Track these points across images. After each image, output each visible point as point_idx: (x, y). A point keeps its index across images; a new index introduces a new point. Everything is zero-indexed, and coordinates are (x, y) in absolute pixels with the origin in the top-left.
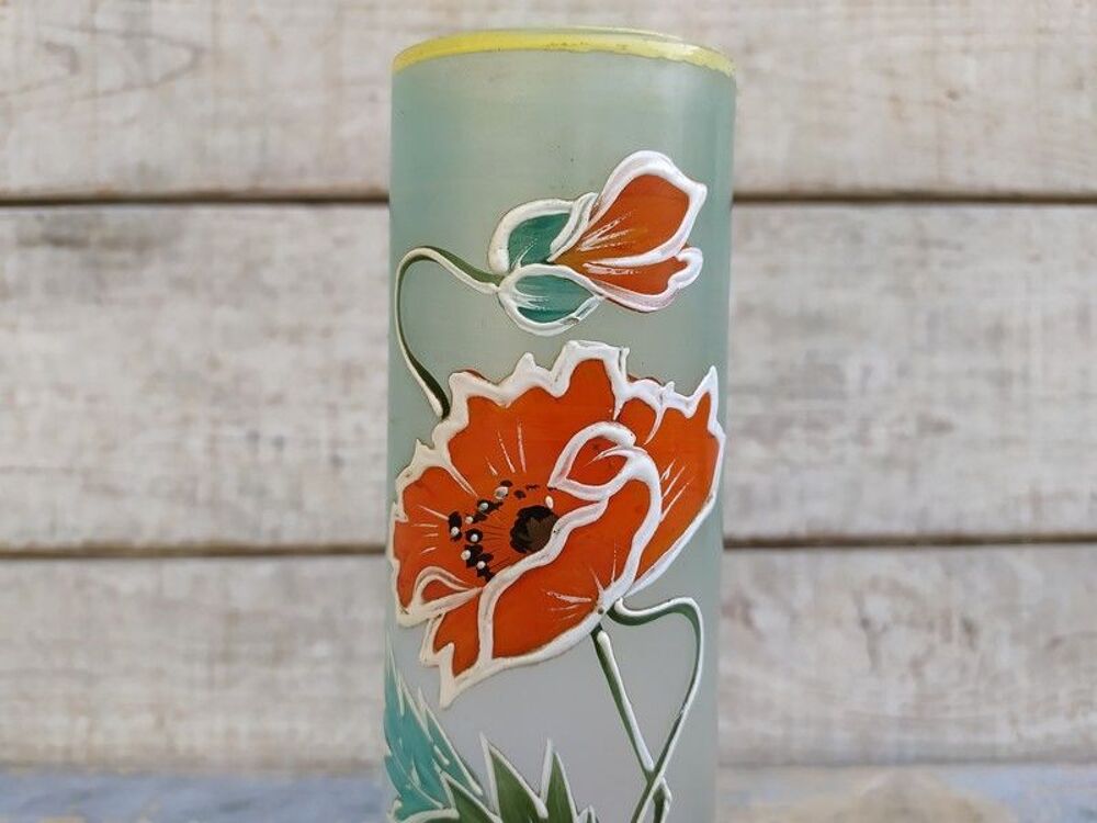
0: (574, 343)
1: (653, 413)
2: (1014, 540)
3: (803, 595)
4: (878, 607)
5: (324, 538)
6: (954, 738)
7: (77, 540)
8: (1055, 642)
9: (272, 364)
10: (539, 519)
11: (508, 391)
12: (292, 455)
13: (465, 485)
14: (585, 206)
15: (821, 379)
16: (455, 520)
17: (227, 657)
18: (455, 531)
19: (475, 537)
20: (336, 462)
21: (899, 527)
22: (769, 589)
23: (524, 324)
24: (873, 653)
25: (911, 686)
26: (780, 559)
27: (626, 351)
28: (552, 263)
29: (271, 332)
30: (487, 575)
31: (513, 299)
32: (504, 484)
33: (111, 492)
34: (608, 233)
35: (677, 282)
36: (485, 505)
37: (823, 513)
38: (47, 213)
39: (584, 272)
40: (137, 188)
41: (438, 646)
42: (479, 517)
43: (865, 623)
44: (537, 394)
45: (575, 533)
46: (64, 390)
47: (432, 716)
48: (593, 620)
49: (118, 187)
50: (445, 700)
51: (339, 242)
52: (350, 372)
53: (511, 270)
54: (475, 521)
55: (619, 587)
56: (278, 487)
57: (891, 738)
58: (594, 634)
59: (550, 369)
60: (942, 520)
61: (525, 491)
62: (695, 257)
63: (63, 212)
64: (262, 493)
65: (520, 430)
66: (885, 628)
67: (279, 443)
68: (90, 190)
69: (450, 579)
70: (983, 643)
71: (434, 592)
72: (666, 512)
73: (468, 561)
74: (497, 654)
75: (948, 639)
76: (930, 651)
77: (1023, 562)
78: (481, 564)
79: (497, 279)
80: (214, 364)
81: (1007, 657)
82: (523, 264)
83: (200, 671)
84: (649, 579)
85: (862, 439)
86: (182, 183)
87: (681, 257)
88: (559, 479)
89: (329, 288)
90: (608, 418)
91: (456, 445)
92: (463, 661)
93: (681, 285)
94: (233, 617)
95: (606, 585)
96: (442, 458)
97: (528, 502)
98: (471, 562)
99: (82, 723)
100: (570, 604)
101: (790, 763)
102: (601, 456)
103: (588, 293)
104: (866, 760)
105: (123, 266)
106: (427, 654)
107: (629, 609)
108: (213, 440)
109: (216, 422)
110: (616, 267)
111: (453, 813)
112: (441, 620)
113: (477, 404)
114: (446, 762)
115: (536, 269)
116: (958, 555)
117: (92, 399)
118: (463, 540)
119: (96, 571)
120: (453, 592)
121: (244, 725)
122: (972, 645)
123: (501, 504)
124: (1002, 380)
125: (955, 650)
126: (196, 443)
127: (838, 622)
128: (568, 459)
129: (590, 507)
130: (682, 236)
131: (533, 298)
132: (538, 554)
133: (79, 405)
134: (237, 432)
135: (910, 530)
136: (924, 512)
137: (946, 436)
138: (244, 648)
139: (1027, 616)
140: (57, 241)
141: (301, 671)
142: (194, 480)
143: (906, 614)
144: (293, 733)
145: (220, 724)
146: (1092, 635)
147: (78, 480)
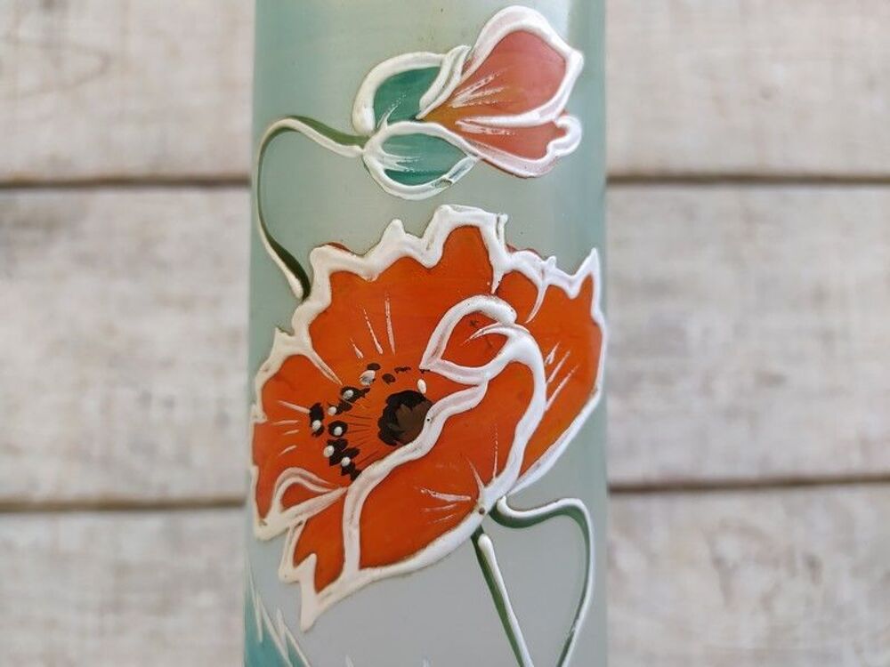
0: (447, 207)
1: (535, 289)
3: (660, 537)
4: (730, 547)
10: (410, 406)
11: (376, 262)
12: (181, 413)
13: (327, 371)
14: (456, 61)
15: (667, 340)
16: (317, 412)
18: (317, 424)
19: (338, 430)
20: (223, 419)
21: (743, 470)
22: (628, 532)
23: (391, 187)
24: (727, 591)
25: (763, 619)
27: (504, 218)
28: (421, 121)
29: (166, 302)
30: (352, 473)
31: (378, 160)
32: (370, 367)
33: (13, 450)
34: (482, 88)
35: (556, 149)
36: (350, 393)
39: (457, 130)
40: (47, 173)
41: (298, 559)
42: (343, 407)
43: (718, 562)
44: (407, 264)
45: (452, 421)
47: (293, 641)
48: (472, 521)
49: (34, 174)
50: (307, 620)
53: (377, 129)
54: (338, 413)
55: (502, 482)
58: (475, 538)
59: (421, 237)
60: (783, 465)
61: (394, 374)
62: (573, 125)
64: (153, 448)
65: (388, 306)
66: (737, 566)
67: (170, 403)
69: (311, 481)
70: (825, 578)
71: (295, 496)
72: (551, 400)
73: (331, 457)
74: (364, 564)
75: (793, 573)
76: (778, 586)
78: (346, 461)
79: (362, 140)
82: (390, 122)
83: (91, 620)
84: (534, 475)
85: (706, 390)
87: (561, 122)
88: (432, 360)
89: (218, 262)
90: (486, 291)
91: (318, 329)
92: (327, 574)
93: (560, 152)
95: (487, 482)
96: (302, 343)
97: (397, 388)
98: (335, 459)
100: (445, 503)
102: (478, 333)
103: (461, 153)
106: (286, 569)
107: (513, 509)
109: (111, 384)
110: (491, 126)
112: (300, 529)
113: (340, 279)
115: (404, 127)
118: (326, 434)
120: (316, 494)
122: (816, 580)
123: (367, 390)
124: (827, 337)
125: (800, 585)
127: (693, 563)
128: (442, 337)
129: (468, 391)
130: (560, 99)
131: (401, 159)
132: (409, 446)
134: (131, 393)
135: (753, 473)
136: (765, 458)
137: (780, 387)
138: (133, 598)
139: (863, 550)
141: (186, 620)
142: (90, 438)
143: (753, 553)
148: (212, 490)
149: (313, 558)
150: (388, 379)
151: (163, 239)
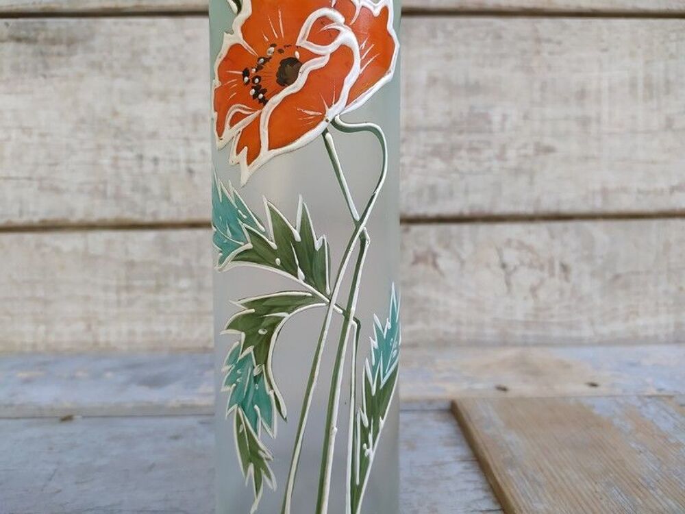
2: (592, 217)
3: (467, 250)
4: (511, 256)
5: (184, 218)
6: (556, 332)
7: (36, 219)
8: (617, 277)
9: (150, 113)
10: (292, 65)
12: (163, 168)
13: (251, 50)
15: (477, 122)
16: (246, 73)
17: (128, 288)
18: (246, 79)
19: (257, 80)
20: (190, 172)
21: (523, 209)
22: (448, 247)
24: (508, 284)
25: (531, 303)
26: (454, 228)
29: (149, 95)
30: (264, 102)
32: (271, 46)
33: (57, 190)
36: (262, 60)
37: (479, 201)
38: (11, 21)
41: (238, 152)
42: (259, 68)
43: (504, 266)
45: (312, 73)
46: (25, 130)
47: (237, 194)
48: (323, 125)
49: (55, 7)
50: (244, 180)
51: (188, 39)
52: (196, 118)
54: (257, 71)
55: (337, 107)
56: (156, 188)
57: (519, 332)
58: (324, 134)
60: (548, 205)
61: (283, 49)
63: (21, 20)
64: (146, 190)
65: (280, 13)
66: (516, 269)
67: (156, 160)
68: (37, 8)
69: (244, 109)
70: (573, 277)
71: (237, 118)
72: (363, 69)
73: (253, 95)
74: (270, 148)
75: (552, 275)
76: (542, 282)
77: (597, 229)
78: (261, 96)
80: (115, 114)
81: (588, 286)
83: (112, 296)
84: (354, 106)
85: (501, 157)
88: (302, 41)
89: (183, 67)
90: (329, 6)
91: (246, 27)
92: (251, 157)
94: (131, 264)
95: (330, 106)
96: (237, 37)
97: (285, 56)
98: (255, 96)
99: (42, 328)
100: (310, 116)
101: (461, 345)
102: (325, 28)
104: (504, 342)
105: (59, 55)
106: (234, 157)
107: (344, 122)
108: (116, 159)
109: (116, 148)
111: (250, 246)
112: (239, 135)
114: (245, 217)
116: (558, 225)
117: (42, 135)
118: (251, 83)
119: (47, 238)
120: (247, 116)
121: (139, 328)
122: (567, 279)
123: (270, 58)
124: (584, 122)
125: (556, 281)
126: (106, 162)
127: (488, 266)
128: (307, 28)
129: (320, 58)
132: (291, 86)
133: (35, 139)
134: (130, 155)
135: (530, 210)
136: (538, 201)
137: (551, 155)
138: (137, 283)
139: (599, 262)
140: (19, 40)
141: (172, 296)
142: (105, 183)
143: (527, 260)
144: (169, 332)
145: (125, 328)
146: (638, 273)
147: (36, 184)
149: (246, 148)
150: (280, 51)
151: (145, 51)
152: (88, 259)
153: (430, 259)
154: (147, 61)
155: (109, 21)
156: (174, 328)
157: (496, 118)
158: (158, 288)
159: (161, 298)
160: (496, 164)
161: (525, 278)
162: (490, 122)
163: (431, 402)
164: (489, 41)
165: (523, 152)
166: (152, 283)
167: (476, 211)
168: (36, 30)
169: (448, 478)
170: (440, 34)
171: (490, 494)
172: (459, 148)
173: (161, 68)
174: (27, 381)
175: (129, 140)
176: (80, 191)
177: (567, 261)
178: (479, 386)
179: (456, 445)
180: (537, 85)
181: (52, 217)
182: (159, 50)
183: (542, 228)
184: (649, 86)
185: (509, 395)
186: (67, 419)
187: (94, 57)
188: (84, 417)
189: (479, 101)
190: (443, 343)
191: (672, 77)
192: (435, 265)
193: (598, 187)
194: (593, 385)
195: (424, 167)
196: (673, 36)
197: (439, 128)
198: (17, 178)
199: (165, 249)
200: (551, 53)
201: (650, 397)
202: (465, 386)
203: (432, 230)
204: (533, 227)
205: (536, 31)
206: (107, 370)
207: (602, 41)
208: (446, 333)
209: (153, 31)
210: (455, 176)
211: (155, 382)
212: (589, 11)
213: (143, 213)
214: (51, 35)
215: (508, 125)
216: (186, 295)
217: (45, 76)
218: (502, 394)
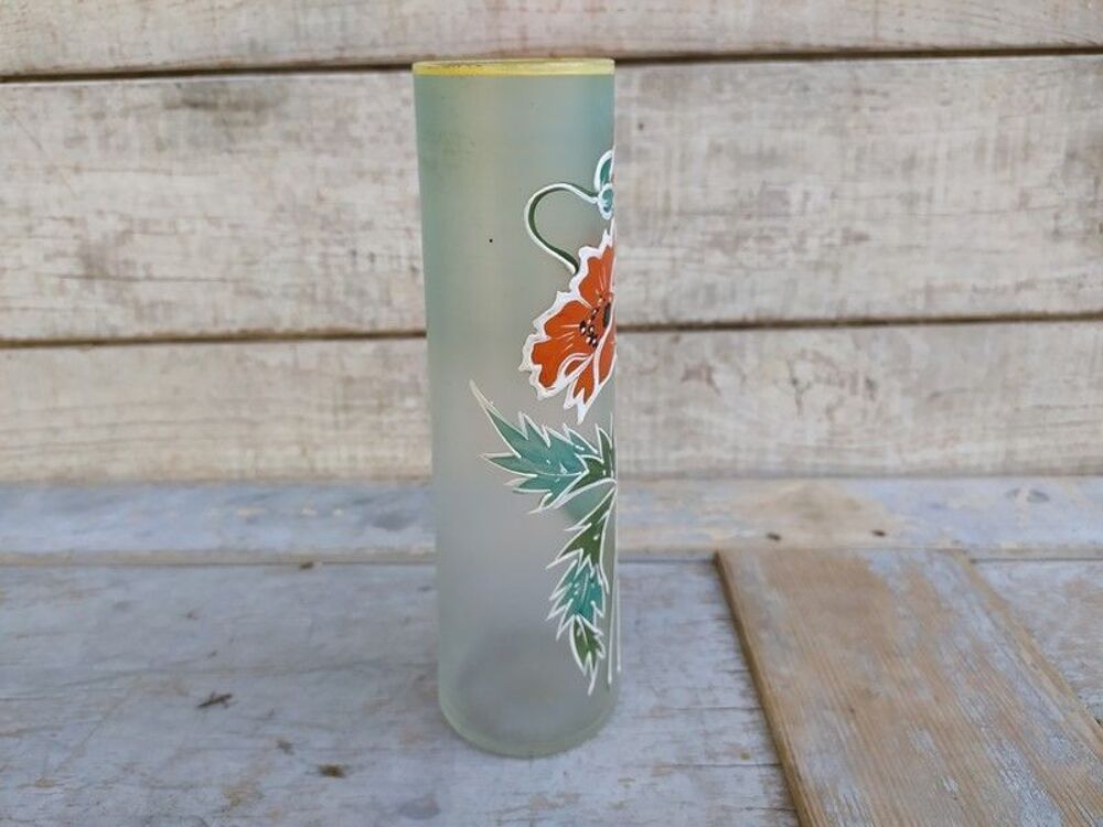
2: (911, 322)
3: (751, 360)
4: (804, 371)
6: (855, 461)
7: (234, 329)
8: (935, 395)
12: (381, 266)
15: (771, 203)
17: (347, 408)
20: (414, 270)
21: (822, 313)
22: (726, 359)
24: (799, 403)
25: (825, 425)
26: (735, 336)
29: (361, 175)
33: (256, 294)
37: (768, 304)
38: (183, 81)
40: (250, 61)
43: (795, 382)
46: (214, 221)
49: (236, 61)
56: (374, 291)
57: (809, 460)
60: (855, 308)
63: (196, 80)
64: (362, 293)
66: (809, 386)
67: (372, 257)
68: (214, 63)
70: (880, 396)
75: (854, 392)
76: (841, 400)
77: (915, 337)
80: (321, 199)
81: (898, 405)
83: (328, 417)
85: (799, 248)
86: (285, 57)
94: (349, 381)
99: (250, 453)
101: (737, 476)
104: (789, 474)
105: (246, 124)
108: (324, 255)
109: (325, 243)
116: (867, 332)
117: (233, 227)
119: (249, 349)
121: (361, 452)
122: (872, 397)
124: (910, 200)
125: (859, 400)
126: (313, 259)
127: (775, 382)
133: (226, 232)
134: (341, 251)
135: (832, 315)
136: (843, 302)
137: (864, 245)
138: (358, 402)
139: (915, 376)
140: (195, 105)
141: (397, 417)
142: (314, 285)
143: (824, 375)
144: (395, 458)
145: (344, 452)
146: (963, 390)
147: (231, 287)
148: (409, 326)
151: (353, 118)
152: (297, 373)
153: (704, 375)
154: (356, 130)
155: (305, 78)
156: (401, 454)
157: (795, 197)
158: (381, 408)
159: (385, 419)
160: (791, 255)
161: (821, 396)
162: (787, 203)
163: (692, 552)
164: (791, 94)
165: (827, 241)
166: (375, 402)
167: (764, 315)
168: (215, 92)
169: (702, 638)
170: (728, 87)
171: (741, 655)
172: (746, 238)
173: (373, 140)
174: (251, 521)
175: (340, 233)
176: (285, 295)
177: (872, 377)
178: (748, 533)
179: (713, 602)
180: (851, 153)
181: (253, 327)
182: (370, 116)
183: (845, 336)
184: (1002, 151)
185: (781, 545)
186: (307, 566)
187: (289, 126)
188: (325, 563)
189: (775, 176)
190: (715, 475)
191: (1035, 138)
192: (710, 381)
193: (921, 284)
194: (880, 534)
195: (701, 261)
196: (1042, 81)
197: (721, 212)
198: (207, 280)
199: (387, 362)
200: (873, 109)
201: (940, 551)
202: (733, 533)
203: (707, 340)
204: (834, 334)
205: (856, 78)
206: (336, 506)
207: (944, 90)
208: (719, 461)
209: (361, 91)
210: (739, 272)
211: (391, 523)
212: (930, 49)
213: (359, 321)
214: (234, 98)
215: (810, 206)
216: (413, 416)
217: (230, 152)
218: (773, 542)
